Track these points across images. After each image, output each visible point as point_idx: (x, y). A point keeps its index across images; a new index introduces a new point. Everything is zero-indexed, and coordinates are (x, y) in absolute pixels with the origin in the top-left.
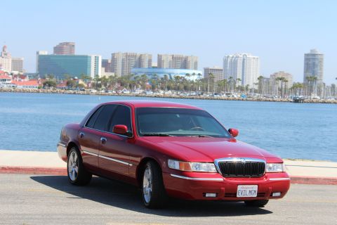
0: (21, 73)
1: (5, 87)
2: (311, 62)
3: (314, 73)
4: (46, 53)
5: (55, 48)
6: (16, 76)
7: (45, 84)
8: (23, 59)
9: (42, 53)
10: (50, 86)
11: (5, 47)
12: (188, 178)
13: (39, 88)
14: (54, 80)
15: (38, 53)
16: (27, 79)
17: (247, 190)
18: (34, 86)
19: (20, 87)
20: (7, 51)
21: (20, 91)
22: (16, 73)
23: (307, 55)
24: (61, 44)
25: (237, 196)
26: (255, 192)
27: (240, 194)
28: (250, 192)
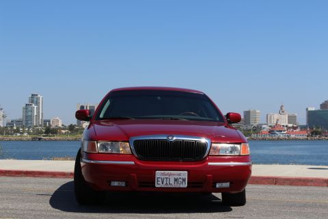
0: (295, 126)
1: (282, 136)
4: (314, 109)
5: (321, 105)
6: (290, 128)
7: (312, 133)
8: (296, 115)
9: (310, 109)
10: (316, 134)
11: (282, 106)
12: (92, 162)
13: (308, 136)
14: (320, 130)
15: (307, 109)
16: (298, 130)
17: (172, 178)
18: (303, 136)
19: (293, 136)
20: (284, 109)
21: (293, 139)
22: (290, 125)
24: (326, 101)
25: (157, 186)
26: (184, 180)
27: (160, 183)
28: (176, 180)
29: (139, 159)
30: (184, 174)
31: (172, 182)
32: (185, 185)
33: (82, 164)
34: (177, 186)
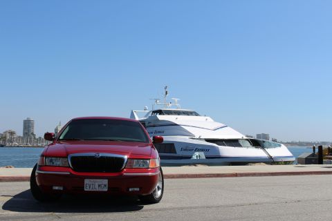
2: (27, 125)
3: (29, 131)
17: (95, 184)
23: (25, 121)
25: (85, 190)
26: (105, 186)
27: (88, 187)
28: (99, 186)
29: (74, 170)
30: (106, 182)
31: (97, 187)
32: (106, 190)
33: (36, 174)
34: (100, 190)
